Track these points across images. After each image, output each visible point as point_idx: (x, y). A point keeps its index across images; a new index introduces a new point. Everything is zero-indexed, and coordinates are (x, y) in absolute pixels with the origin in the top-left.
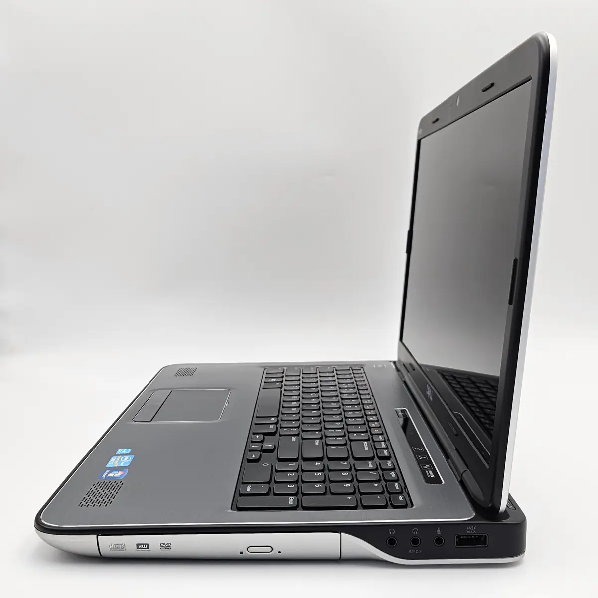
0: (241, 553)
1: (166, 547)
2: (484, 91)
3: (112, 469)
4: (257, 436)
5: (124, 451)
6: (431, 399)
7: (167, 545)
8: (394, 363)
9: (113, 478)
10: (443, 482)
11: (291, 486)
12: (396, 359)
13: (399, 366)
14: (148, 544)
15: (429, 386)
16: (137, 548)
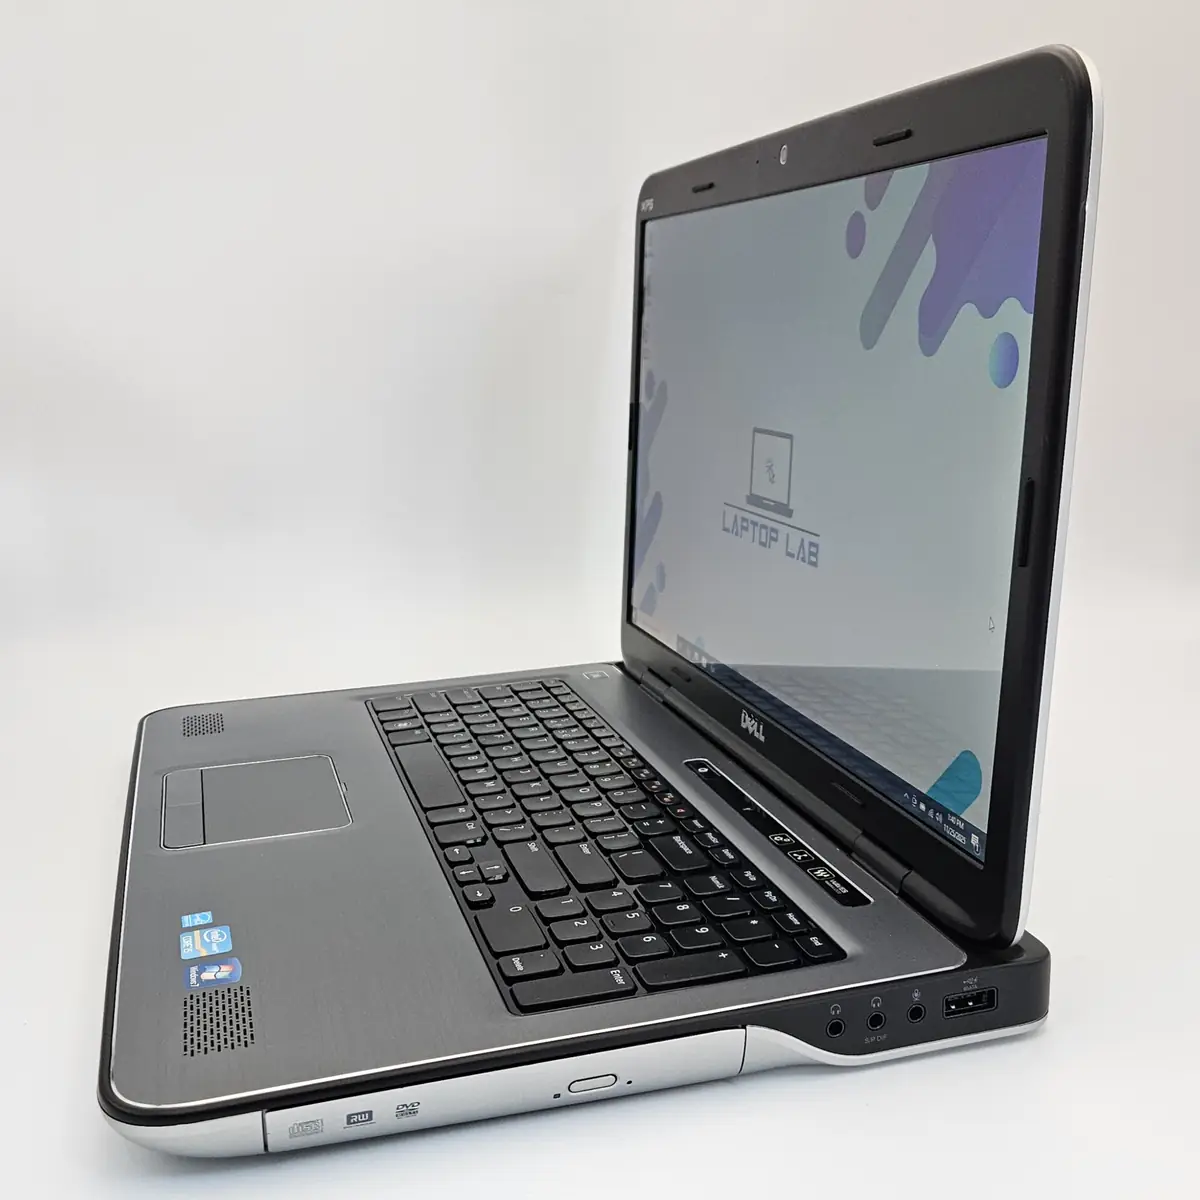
0: (557, 1096)
1: (409, 1110)
2: (878, 144)
3: (204, 963)
4: (456, 850)
5: (199, 919)
6: (762, 738)
7: (410, 1108)
8: (620, 665)
9: (217, 981)
10: (871, 900)
11: (597, 947)
12: (620, 658)
13: (634, 672)
14: (370, 1113)
15: (748, 711)
16: (349, 1123)
